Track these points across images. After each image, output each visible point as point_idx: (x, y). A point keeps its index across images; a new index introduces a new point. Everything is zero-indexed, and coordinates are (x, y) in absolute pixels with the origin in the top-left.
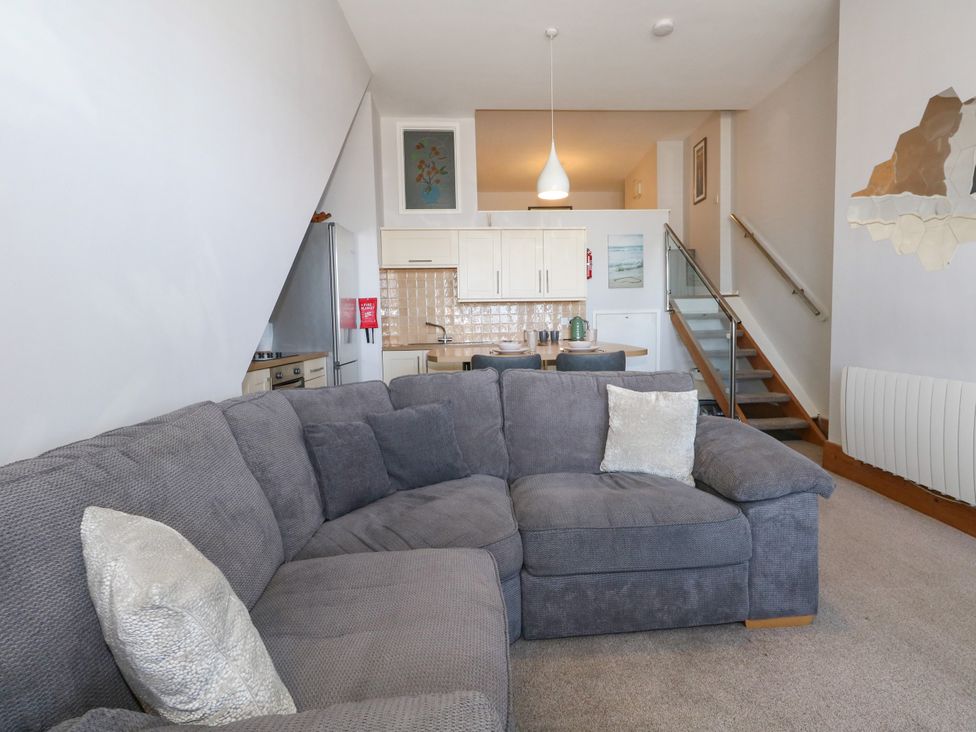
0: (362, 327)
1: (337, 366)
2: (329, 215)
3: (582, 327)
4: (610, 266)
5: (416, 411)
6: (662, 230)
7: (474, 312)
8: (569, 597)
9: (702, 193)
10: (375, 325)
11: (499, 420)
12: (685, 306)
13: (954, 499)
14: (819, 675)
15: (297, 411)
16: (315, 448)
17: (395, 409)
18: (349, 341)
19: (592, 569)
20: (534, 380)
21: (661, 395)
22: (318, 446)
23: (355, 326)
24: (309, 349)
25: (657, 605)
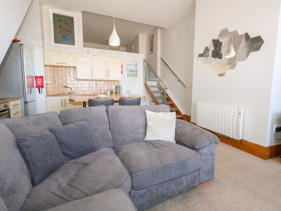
0: (37, 87)
1: (26, 103)
2: (19, 41)
3: (119, 89)
4: (128, 70)
5: (76, 125)
6: (143, 60)
7: (83, 83)
8: (148, 194)
9: (152, 51)
10: (43, 87)
11: (108, 125)
12: (149, 83)
13: (226, 136)
14: (223, 201)
15: (12, 130)
16: (25, 150)
17: (64, 124)
18: (31, 93)
19: (157, 183)
20: (120, 110)
21: (164, 113)
22: (26, 149)
23: (33, 87)
24: (11, 96)
25: (175, 189)
